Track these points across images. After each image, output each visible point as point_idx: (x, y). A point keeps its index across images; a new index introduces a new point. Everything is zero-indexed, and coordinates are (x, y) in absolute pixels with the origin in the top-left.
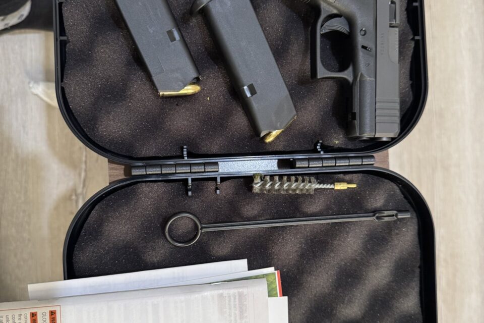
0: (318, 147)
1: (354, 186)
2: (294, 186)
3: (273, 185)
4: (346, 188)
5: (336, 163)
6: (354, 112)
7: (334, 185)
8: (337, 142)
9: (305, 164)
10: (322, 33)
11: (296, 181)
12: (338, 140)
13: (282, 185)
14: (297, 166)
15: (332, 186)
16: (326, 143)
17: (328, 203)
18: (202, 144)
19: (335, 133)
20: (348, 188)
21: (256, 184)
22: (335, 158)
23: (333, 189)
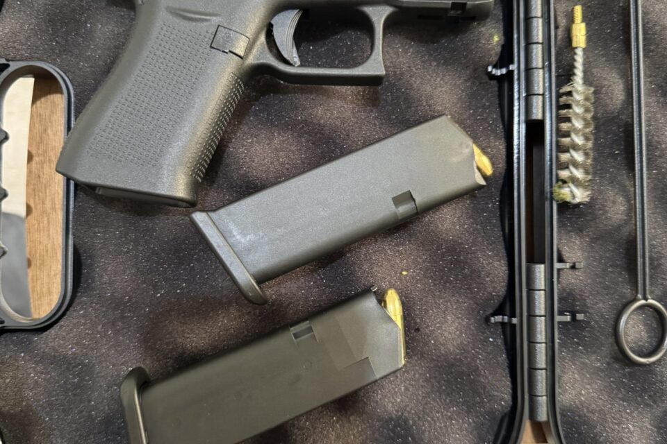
0: (498, 72)
1: (578, 11)
2: (578, 124)
3: (576, 164)
4: (583, 26)
5: (538, 43)
6: (450, 6)
7: (576, 48)
8: (496, 39)
9: (537, 102)
10: (299, 63)
11: (568, 120)
12: (491, 36)
13: (575, 147)
14: (539, 117)
15: (579, 52)
16: (495, 59)
17: (604, 59)
18: (490, 289)
19: (478, 40)
20: (583, 21)
21: (574, 197)
22: (529, 43)
23: (584, 50)
